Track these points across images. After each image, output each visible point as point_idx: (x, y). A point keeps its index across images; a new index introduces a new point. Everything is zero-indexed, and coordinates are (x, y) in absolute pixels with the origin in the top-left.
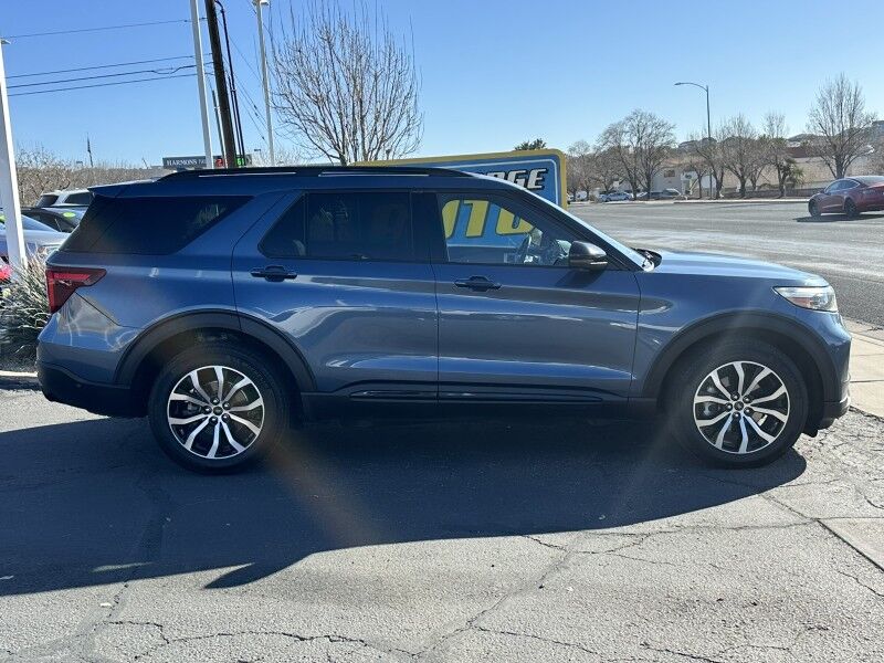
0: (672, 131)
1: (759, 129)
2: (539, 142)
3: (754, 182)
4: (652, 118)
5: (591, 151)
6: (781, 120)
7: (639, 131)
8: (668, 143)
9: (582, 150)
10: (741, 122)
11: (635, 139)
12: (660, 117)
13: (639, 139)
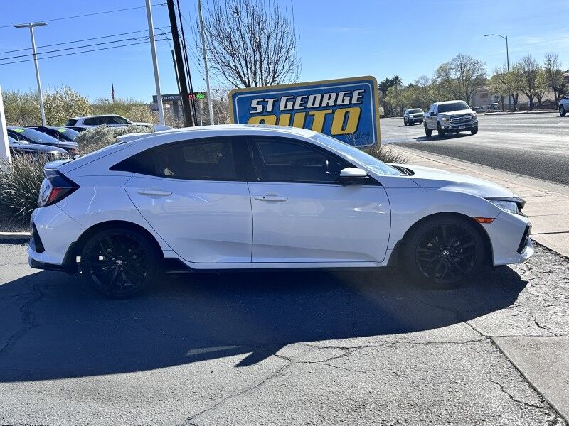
0: (484, 67)
1: (541, 64)
2: (396, 78)
3: (540, 99)
4: (470, 59)
5: (430, 83)
6: (556, 57)
7: (461, 67)
8: (481, 75)
9: (424, 82)
10: (529, 59)
11: (459, 73)
12: (475, 58)
13: (462, 73)
